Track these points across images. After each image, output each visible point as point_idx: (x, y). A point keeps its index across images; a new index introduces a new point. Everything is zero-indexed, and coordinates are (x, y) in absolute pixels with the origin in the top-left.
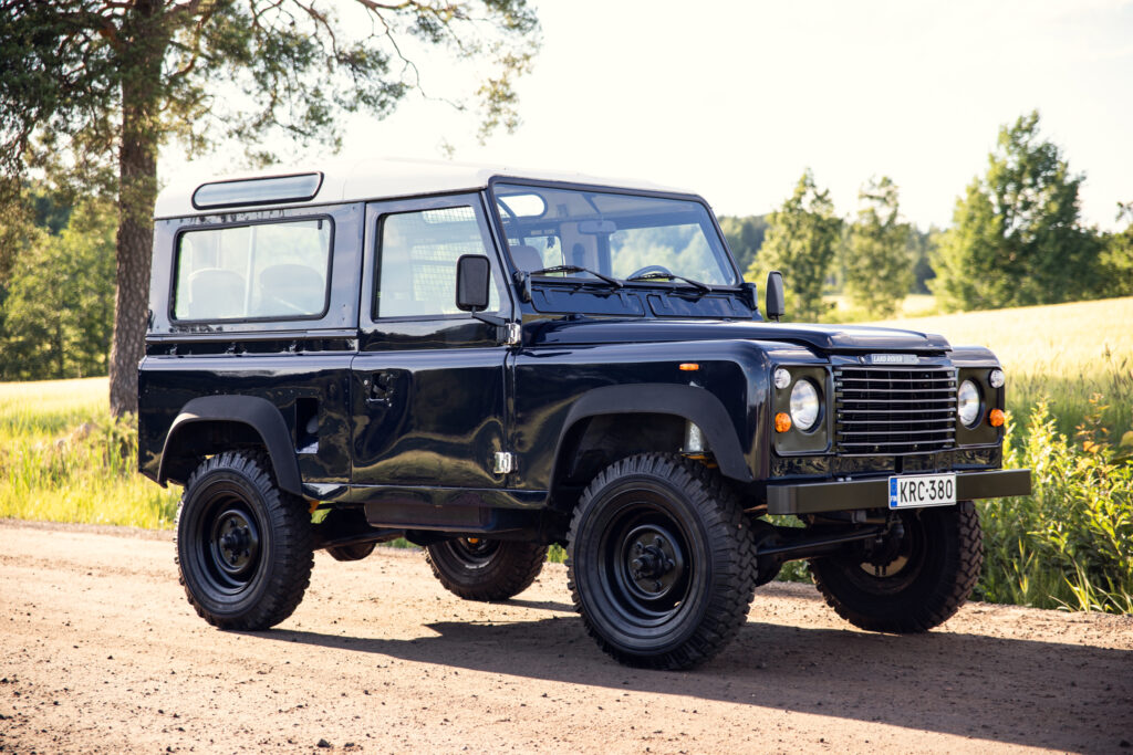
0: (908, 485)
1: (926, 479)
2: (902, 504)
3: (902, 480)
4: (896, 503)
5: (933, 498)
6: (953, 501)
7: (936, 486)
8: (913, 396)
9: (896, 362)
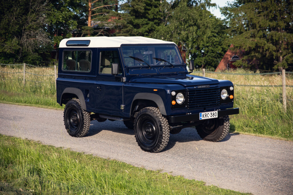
0: (205, 114)
1: (210, 113)
4: (201, 118)
6: (217, 117)
8: (208, 94)
9: (204, 87)
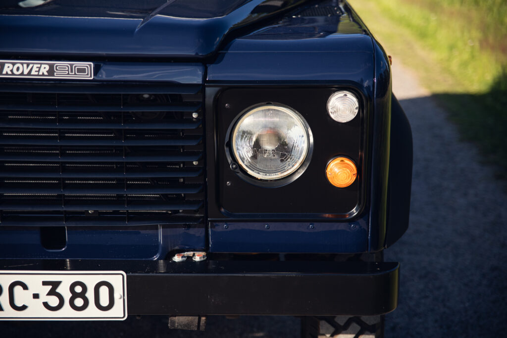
1: (35, 280)
5: (55, 309)
7: (64, 290)
9: (29, 73)
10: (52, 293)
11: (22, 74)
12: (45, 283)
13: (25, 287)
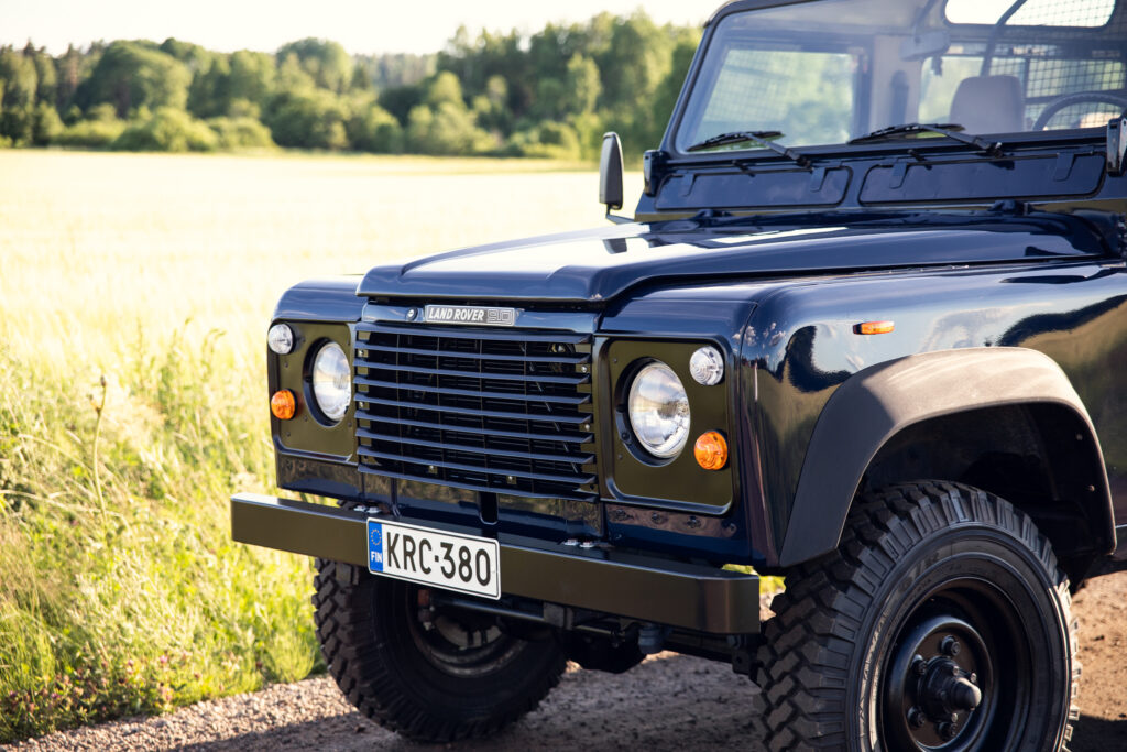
0: (400, 540)
1: (436, 537)
2: (390, 571)
3: (390, 529)
4: (380, 566)
5: (449, 576)
6: (493, 589)
7: (454, 554)
8: (530, 388)
9: (470, 320)
10: (447, 557)
11: (466, 320)
12: (443, 545)
13: (430, 548)
